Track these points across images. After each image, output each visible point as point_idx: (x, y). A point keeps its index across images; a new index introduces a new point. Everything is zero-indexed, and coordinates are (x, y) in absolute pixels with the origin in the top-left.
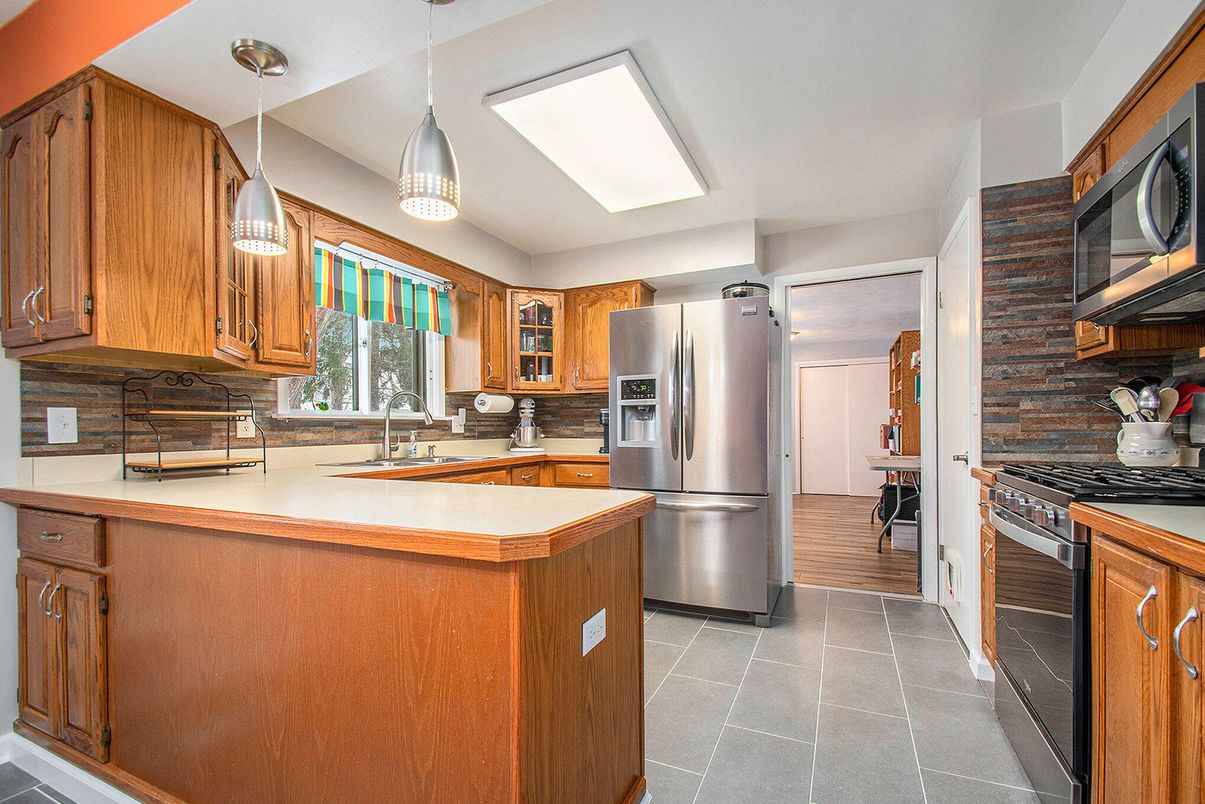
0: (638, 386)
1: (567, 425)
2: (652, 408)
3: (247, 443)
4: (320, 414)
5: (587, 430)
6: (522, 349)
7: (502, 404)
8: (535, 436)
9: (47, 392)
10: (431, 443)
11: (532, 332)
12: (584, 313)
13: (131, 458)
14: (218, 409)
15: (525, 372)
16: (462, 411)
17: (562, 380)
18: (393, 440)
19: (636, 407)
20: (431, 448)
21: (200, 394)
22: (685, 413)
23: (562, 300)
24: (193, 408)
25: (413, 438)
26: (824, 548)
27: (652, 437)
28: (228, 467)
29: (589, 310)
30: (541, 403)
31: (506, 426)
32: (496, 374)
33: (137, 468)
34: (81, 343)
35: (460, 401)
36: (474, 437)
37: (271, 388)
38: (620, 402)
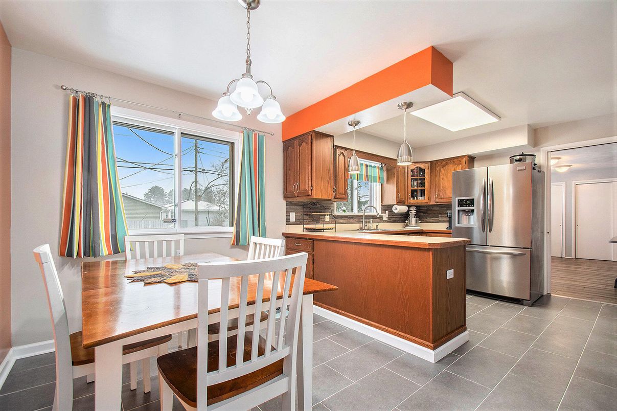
0: (466, 202)
1: (431, 217)
2: (473, 211)
3: (328, 223)
4: (344, 214)
5: (440, 219)
6: (412, 187)
7: (403, 209)
8: (417, 222)
9: (290, 209)
10: (377, 224)
11: (416, 180)
12: (440, 170)
13: (306, 226)
14: (321, 212)
15: (413, 196)
16: (387, 212)
17: (429, 199)
18: (366, 222)
19: (465, 210)
20: (377, 226)
21: (318, 208)
22: (489, 212)
23: (430, 166)
24: (316, 212)
25: (371, 222)
26: (581, 284)
27: (472, 223)
28: (324, 229)
29: (442, 169)
30: (419, 208)
31: (404, 217)
32: (401, 197)
33: (306, 228)
34: (309, 197)
35: (387, 208)
36: (391, 222)
37: (333, 205)
38: (457, 208)
